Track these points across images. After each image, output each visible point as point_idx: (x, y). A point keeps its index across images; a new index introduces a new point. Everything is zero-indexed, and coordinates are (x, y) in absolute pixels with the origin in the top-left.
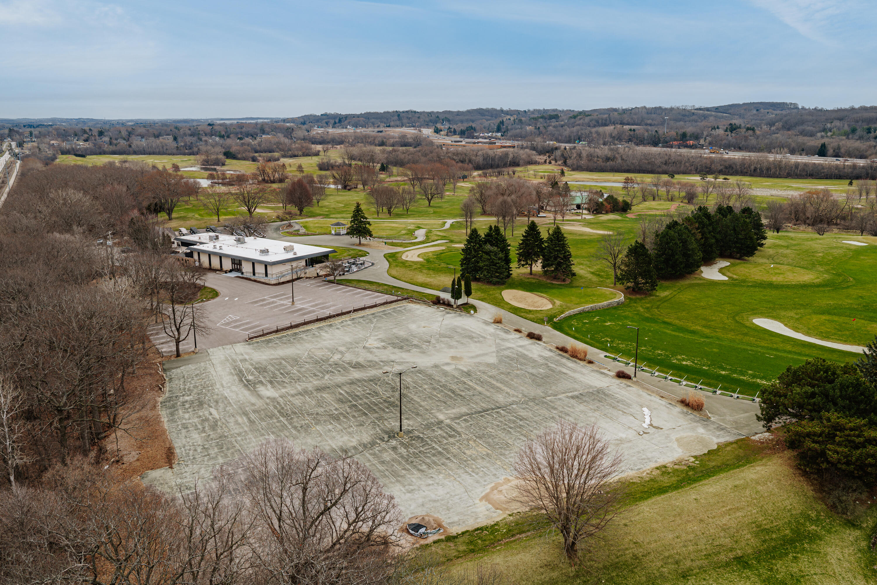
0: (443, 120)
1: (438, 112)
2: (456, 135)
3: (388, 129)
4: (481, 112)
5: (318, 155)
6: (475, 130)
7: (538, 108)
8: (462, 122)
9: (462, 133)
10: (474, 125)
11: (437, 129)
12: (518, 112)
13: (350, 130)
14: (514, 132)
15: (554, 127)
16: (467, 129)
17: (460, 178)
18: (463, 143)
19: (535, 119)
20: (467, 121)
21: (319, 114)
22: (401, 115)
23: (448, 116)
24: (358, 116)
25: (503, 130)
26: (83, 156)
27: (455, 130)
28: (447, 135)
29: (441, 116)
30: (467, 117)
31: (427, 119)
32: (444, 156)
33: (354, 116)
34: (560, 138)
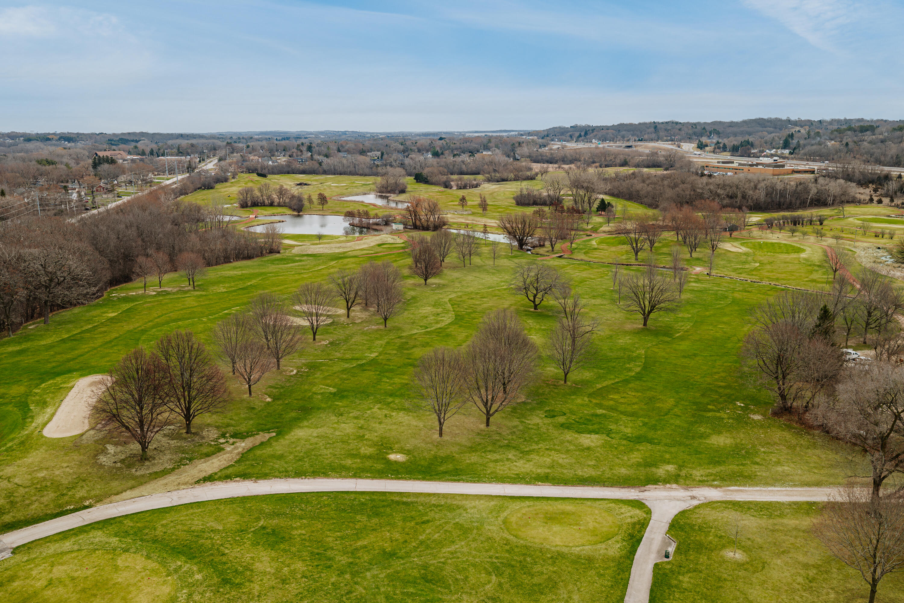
0: (710, 133)
1: (705, 123)
2: (725, 151)
3: (639, 143)
4: (761, 123)
5: (534, 179)
6: (752, 145)
7: (837, 118)
8: (735, 135)
9: (735, 150)
10: (751, 139)
11: (702, 144)
12: (810, 123)
13: (595, 145)
14: (808, 148)
15: (870, 142)
16: (742, 145)
17: (725, 230)
18: (735, 165)
19: (839, 131)
20: (742, 133)
21: (568, 126)
22: (658, 126)
23: (716, 127)
24: (608, 128)
25: (792, 146)
26: (264, 176)
27: (724, 145)
28: (714, 152)
29: (708, 128)
30: (742, 129)
31: (690, 132)
32: (702, 189)
33: (602, 128)
34: (883, 159)
